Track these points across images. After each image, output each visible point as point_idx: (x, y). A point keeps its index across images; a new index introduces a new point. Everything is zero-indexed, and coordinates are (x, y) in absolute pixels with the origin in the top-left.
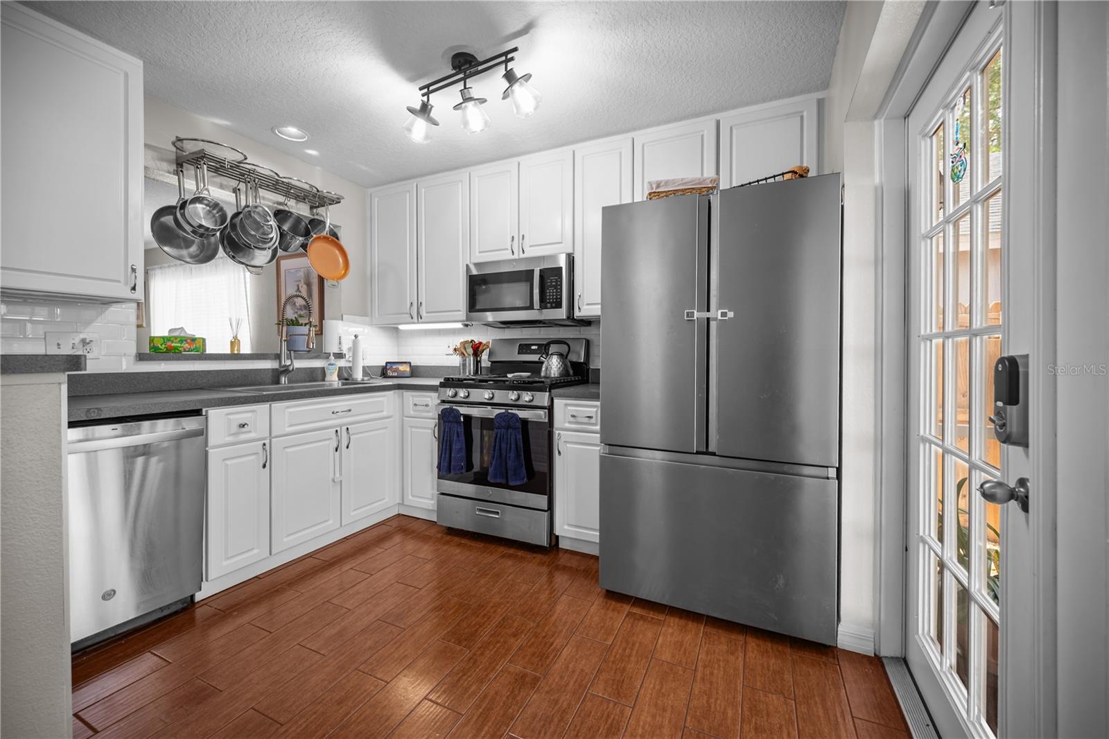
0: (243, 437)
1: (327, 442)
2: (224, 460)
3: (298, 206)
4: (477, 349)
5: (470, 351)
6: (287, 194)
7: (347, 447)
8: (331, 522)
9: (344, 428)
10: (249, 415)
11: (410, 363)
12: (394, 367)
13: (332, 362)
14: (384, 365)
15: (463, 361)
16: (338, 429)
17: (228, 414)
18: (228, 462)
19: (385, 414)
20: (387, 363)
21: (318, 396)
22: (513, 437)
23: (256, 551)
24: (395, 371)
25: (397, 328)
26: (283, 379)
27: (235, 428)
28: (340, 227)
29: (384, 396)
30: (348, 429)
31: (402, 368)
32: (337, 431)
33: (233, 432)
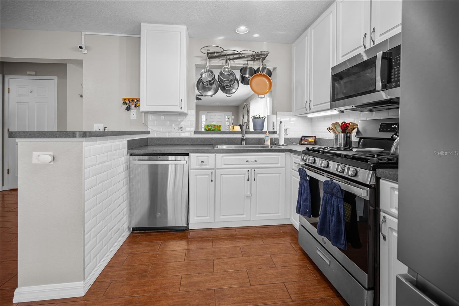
0: (204, 167)
1: (243, 175)
2: (196, 175)
3: (255, 63)
4: (345, 128)
5: (340, 130)
6: (247, 59)
7: (255, 180)
8: (244, 216)
9: (253, 170)
10: (206, 158)
11: (315, 137)
12: (306, 139)
13: (268, 135)
14: (301, 137)
15: (336, 136)
16: (250, 170)
17: (197, 156)
18: (198, 176)
19: (279, 165)
20: (302, 136)
21: (238, 152)
22: (335, 204)
23: (208, 218)
24: (306, 141)
25: (307, 117)
26: (243, 143)
27: (200, 163)
28: (276, 68)
29: (279, 155)
30: (255, 170)
31: (310, 139)
32: (248, 171)
33: (199, 164)
